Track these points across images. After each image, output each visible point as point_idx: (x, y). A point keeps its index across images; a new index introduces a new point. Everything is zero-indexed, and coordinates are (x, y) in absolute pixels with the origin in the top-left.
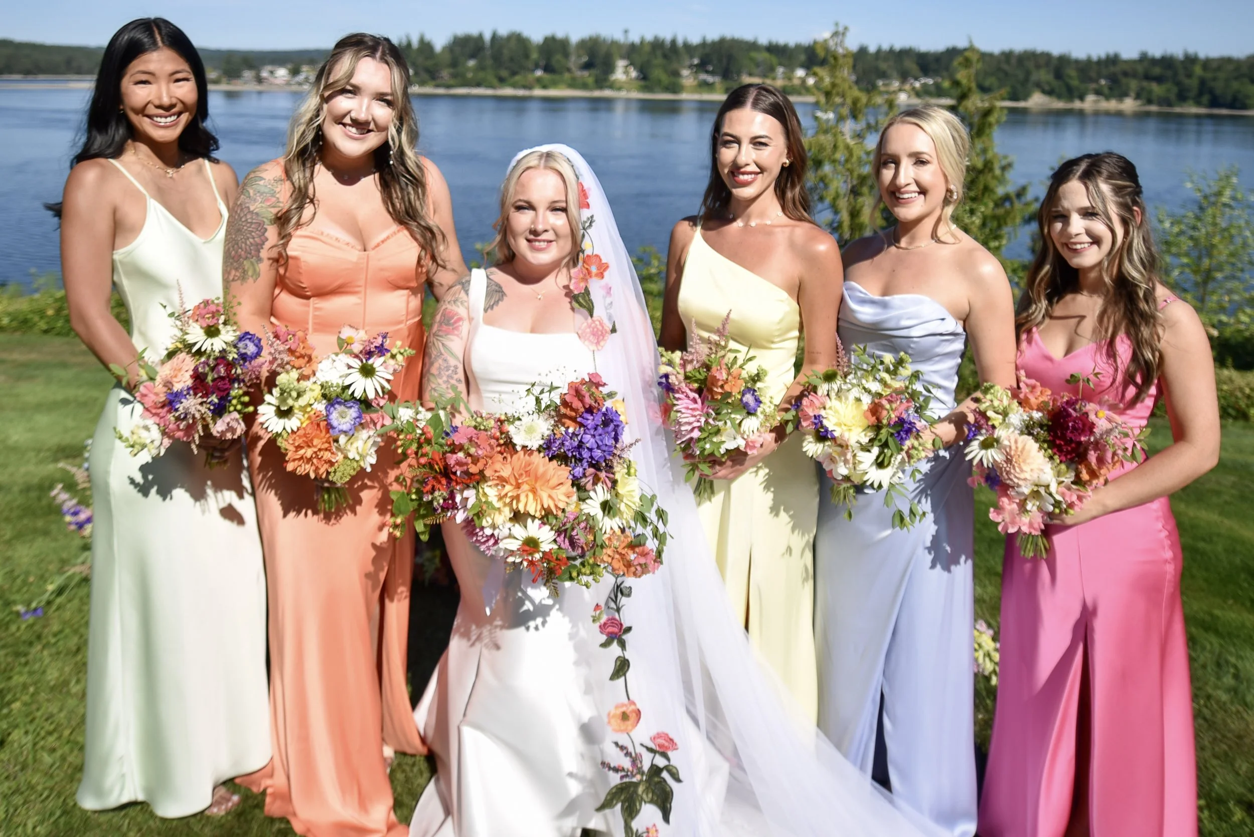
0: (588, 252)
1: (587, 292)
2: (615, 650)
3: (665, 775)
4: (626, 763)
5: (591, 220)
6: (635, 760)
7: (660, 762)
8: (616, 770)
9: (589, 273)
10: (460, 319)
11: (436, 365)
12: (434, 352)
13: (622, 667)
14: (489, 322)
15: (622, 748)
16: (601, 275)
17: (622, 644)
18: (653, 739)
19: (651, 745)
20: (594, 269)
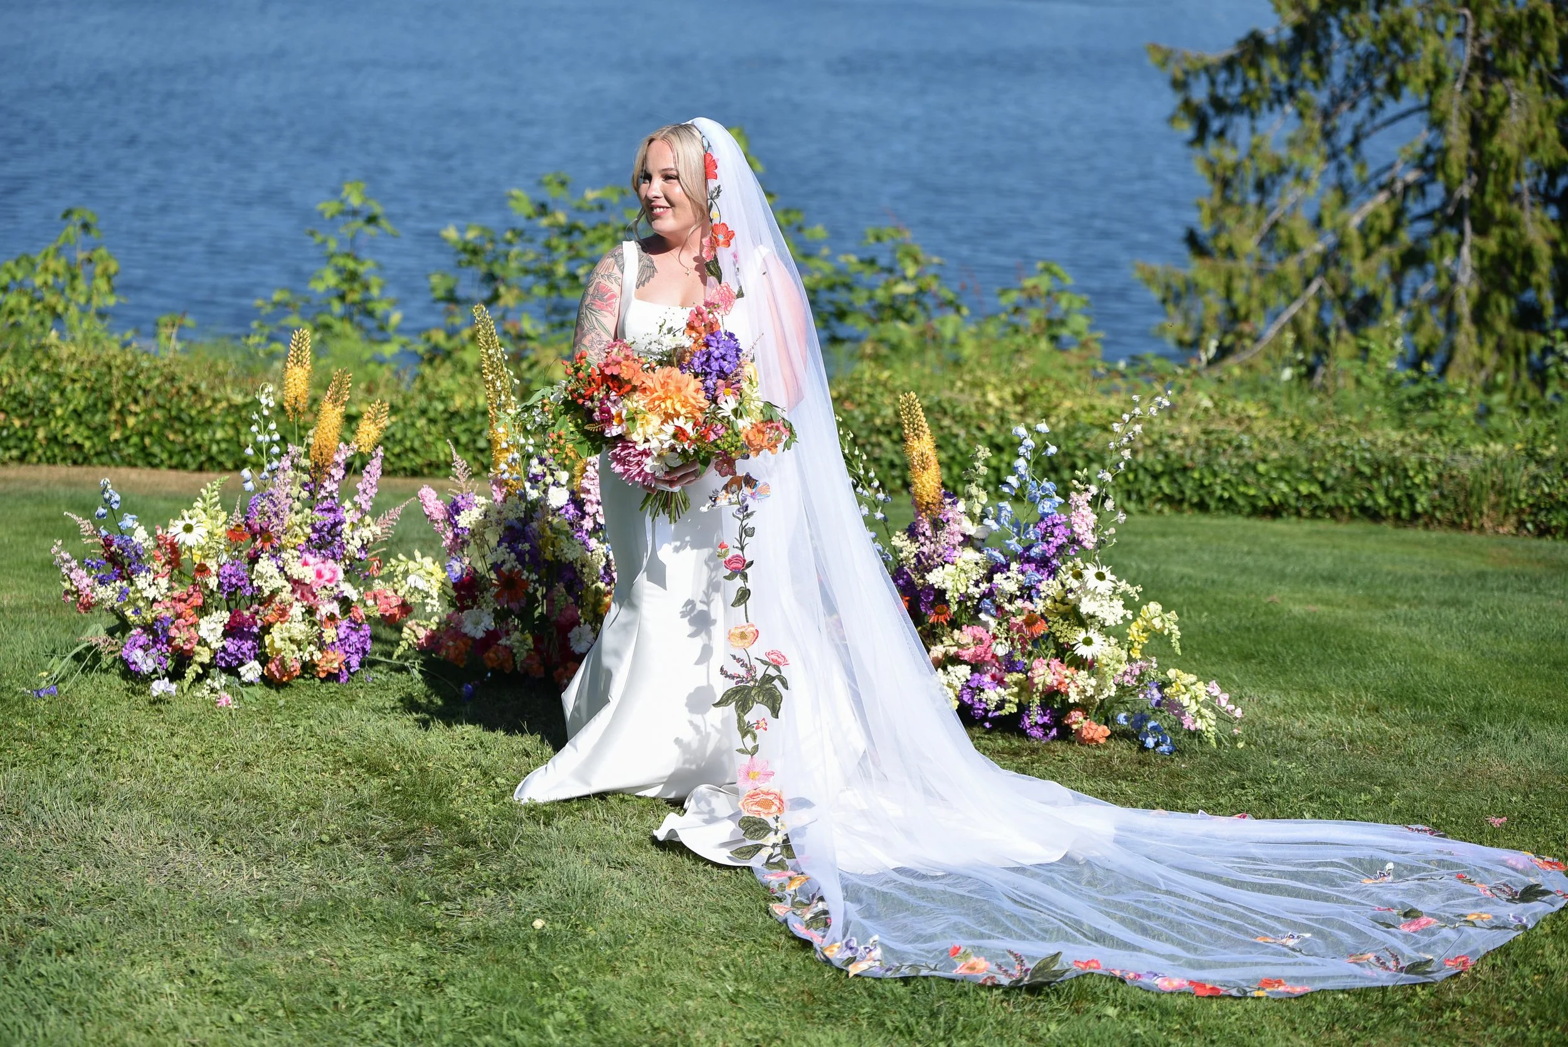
0: (716, 221)
1: (716, 260)
2: (738, 582)
3: (777, 683)
4: (742, 672)
5: (718, 190)
6: (750, 669)
7: (772, 672)
8: (732, 677)
9: (717, 241)
10: (613, 296)
11: (589, 337)
12: (587, 325)
13: (744, 596)
14: (640, 297)
15: (738, 660)
16: (728, 244)
17: (745, 577)
18: (768, 654)
19: (766, 659)
20: (721, 238)
